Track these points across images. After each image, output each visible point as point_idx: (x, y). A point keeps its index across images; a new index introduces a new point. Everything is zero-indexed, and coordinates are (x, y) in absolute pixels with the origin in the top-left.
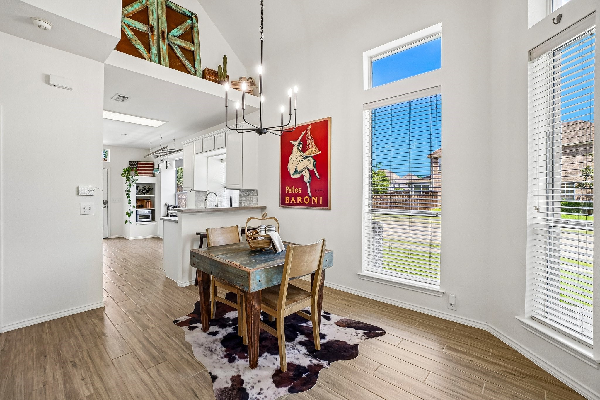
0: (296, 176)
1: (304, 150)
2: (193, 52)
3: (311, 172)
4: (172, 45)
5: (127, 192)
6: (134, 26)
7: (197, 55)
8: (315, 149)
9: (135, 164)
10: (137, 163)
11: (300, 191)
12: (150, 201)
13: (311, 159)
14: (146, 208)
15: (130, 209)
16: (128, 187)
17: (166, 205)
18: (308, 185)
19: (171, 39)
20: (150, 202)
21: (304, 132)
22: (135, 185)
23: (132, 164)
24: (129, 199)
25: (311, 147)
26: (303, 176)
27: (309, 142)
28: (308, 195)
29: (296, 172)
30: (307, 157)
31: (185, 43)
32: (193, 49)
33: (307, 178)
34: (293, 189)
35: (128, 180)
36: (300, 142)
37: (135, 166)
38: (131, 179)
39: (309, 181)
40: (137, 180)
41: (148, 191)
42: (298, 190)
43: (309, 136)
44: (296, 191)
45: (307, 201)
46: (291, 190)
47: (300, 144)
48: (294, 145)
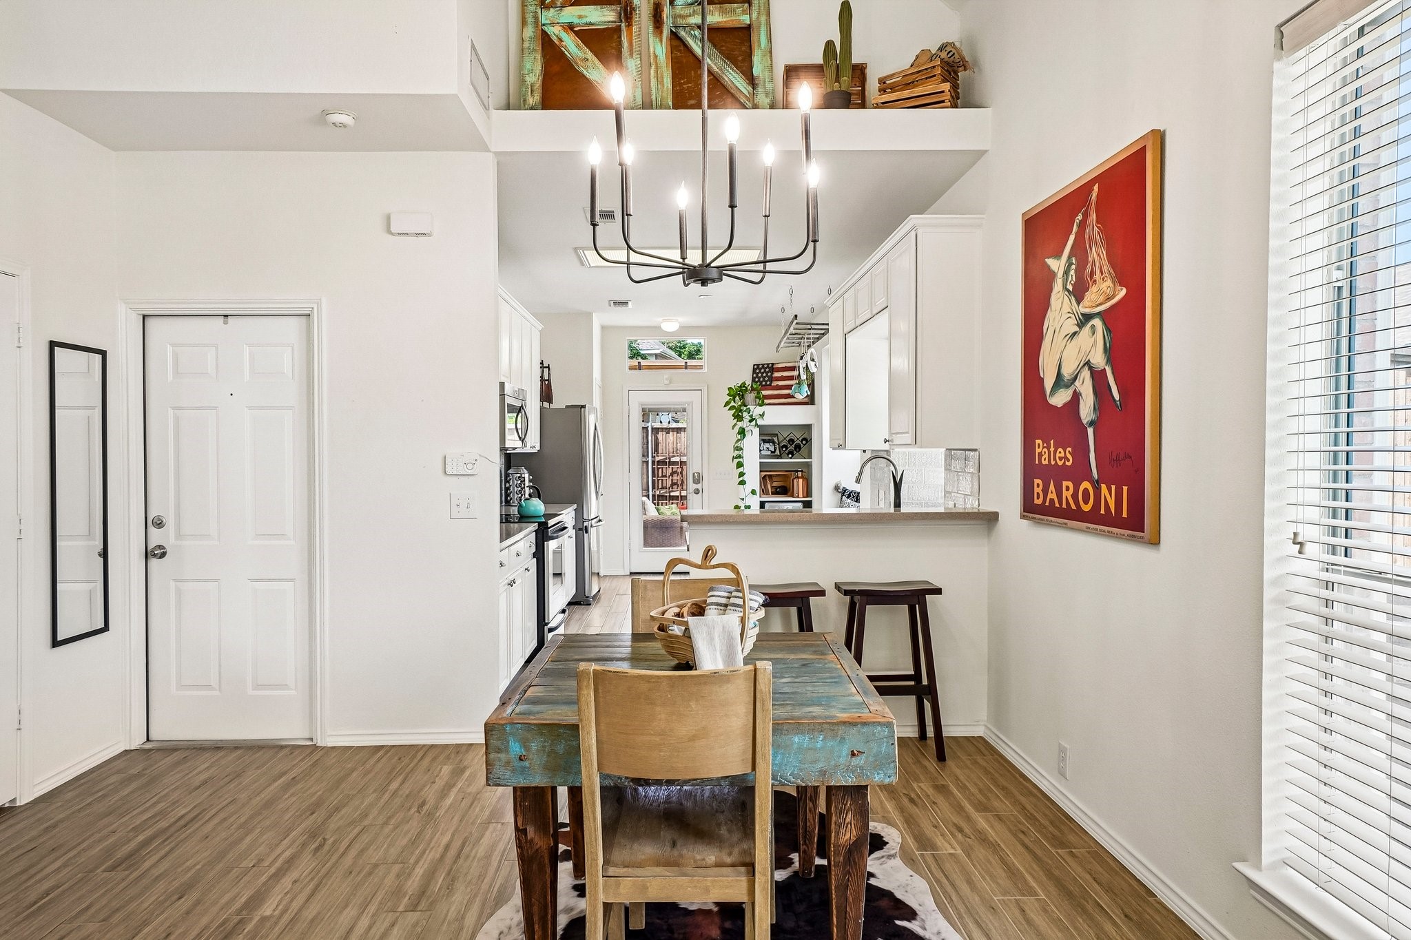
0: (1059, 399)
1: (1078, 293)
2: (748, 28)
3: (1098, 377)
4: (682, 33)
5: (737, 453)
6: (584, 21)
7: (759, 35)
8: (1109, 283)
9: (767, 370)
10: (772, 368)
11: (1068, 460)
12: (802, 477)
13: (1097, 322)
14: (793, 496)
15: (743, 499)
16: (739, 437)
17: (837, 488)
18: (1090, 431)
19: (681, 16)
20: (801, 480)
21: (1080, 217)
22: (756, 432)
23: (760, 372)
24: (741, 469)
25: (1097, 277)
26: (1076, 396)
27: (1093, 255)
28: (1089, 477)
29: (1059, 382)
30: (1087, 318)
31: (722, 12)
32: (745, 19)
33: (1087, 410)
34: (1052, 449)
35: (738, 417)
36: (1069, 258)
37: (767, 375)
38: (745, 414)
39: (1092, 417)
40: (762, 416)
41: (798, 447)
42: (1064, 456)
43: (1093, 227)
44: (1061, 459)
45: (1086, 502)
46: (1046, 456)
47: (1070, 264)
48: (1053, 275)
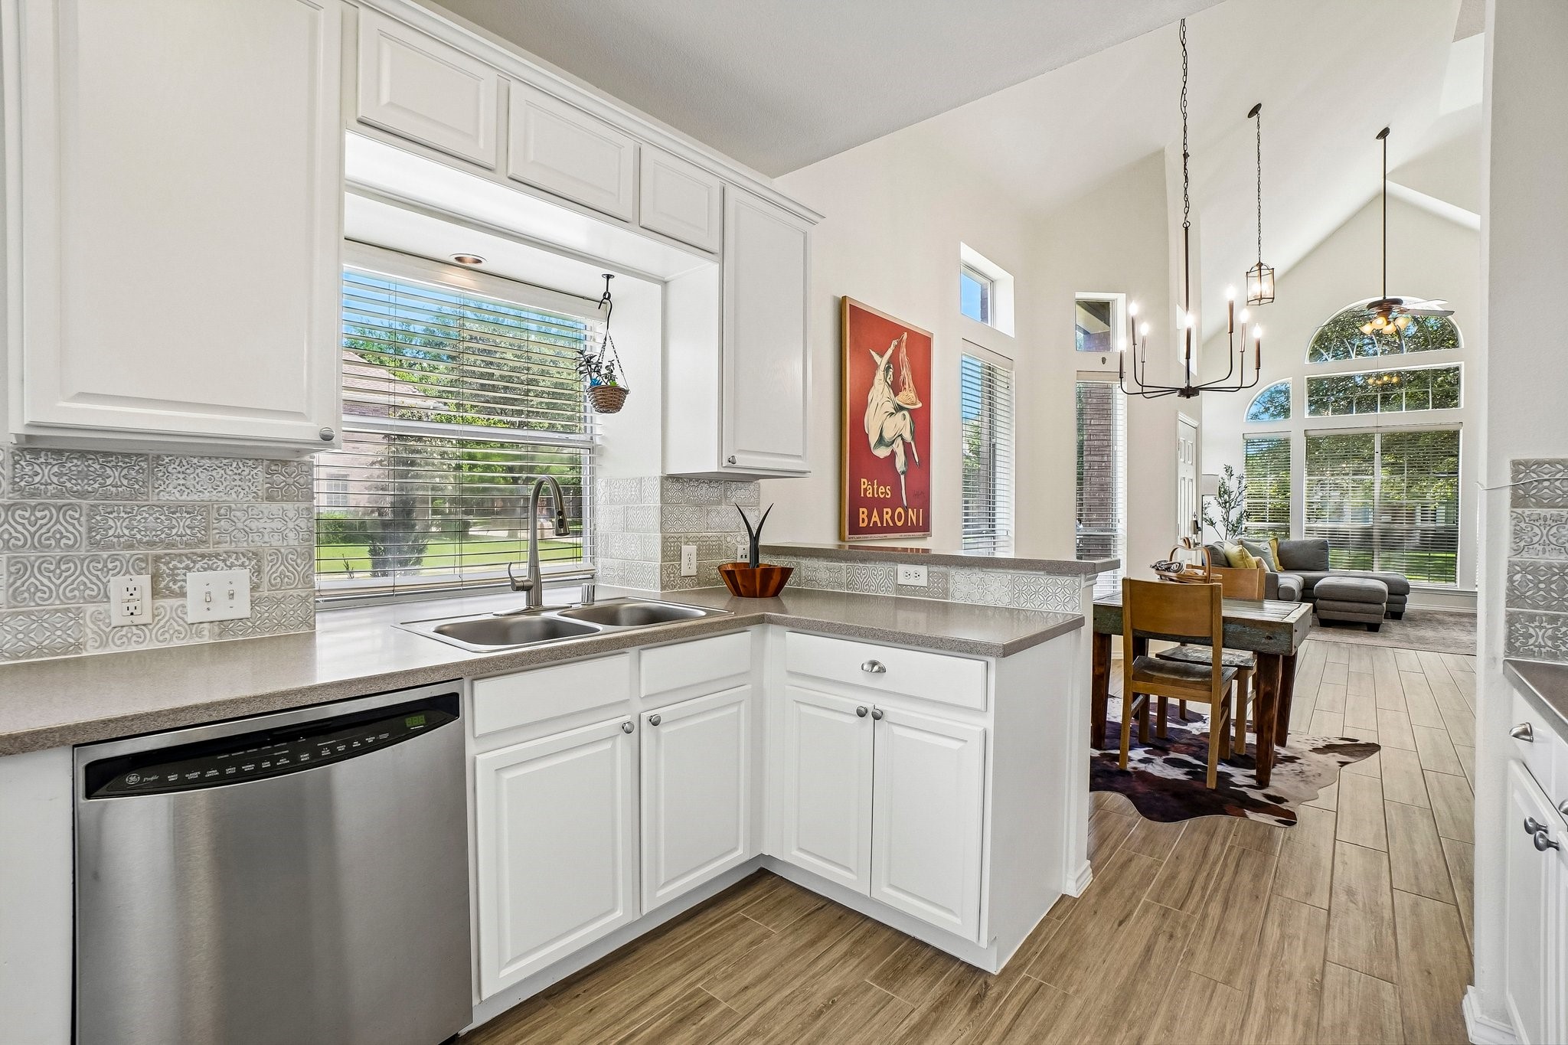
0: (882, 453)
8: (913, 394)
11: (888, 495)
13: (907, 415)
18: (902, 477)
21: (895, 342)
25: (906, 385)
26: (893, 454)
27: (904, 371)
28: (900, 504)
29: (881, 441)
30: (900, 408)
33: (900, 463)
34: (875, 487)
36: (888, 362)
39: (905, 468)
42: (884, 491)
43: (903, 354)
44: (882, 493)
45: (899, 520)
46: (871, 491)
47: (889, 367)
48: (876, 366)
